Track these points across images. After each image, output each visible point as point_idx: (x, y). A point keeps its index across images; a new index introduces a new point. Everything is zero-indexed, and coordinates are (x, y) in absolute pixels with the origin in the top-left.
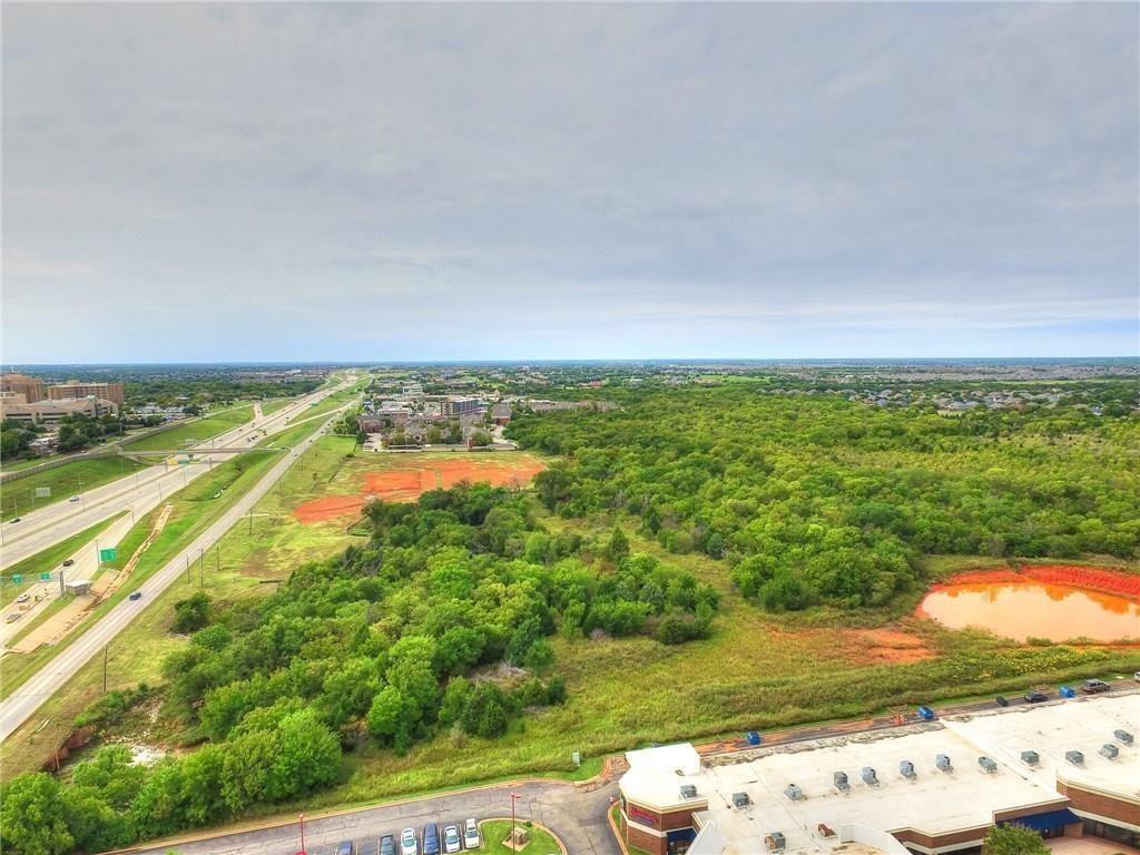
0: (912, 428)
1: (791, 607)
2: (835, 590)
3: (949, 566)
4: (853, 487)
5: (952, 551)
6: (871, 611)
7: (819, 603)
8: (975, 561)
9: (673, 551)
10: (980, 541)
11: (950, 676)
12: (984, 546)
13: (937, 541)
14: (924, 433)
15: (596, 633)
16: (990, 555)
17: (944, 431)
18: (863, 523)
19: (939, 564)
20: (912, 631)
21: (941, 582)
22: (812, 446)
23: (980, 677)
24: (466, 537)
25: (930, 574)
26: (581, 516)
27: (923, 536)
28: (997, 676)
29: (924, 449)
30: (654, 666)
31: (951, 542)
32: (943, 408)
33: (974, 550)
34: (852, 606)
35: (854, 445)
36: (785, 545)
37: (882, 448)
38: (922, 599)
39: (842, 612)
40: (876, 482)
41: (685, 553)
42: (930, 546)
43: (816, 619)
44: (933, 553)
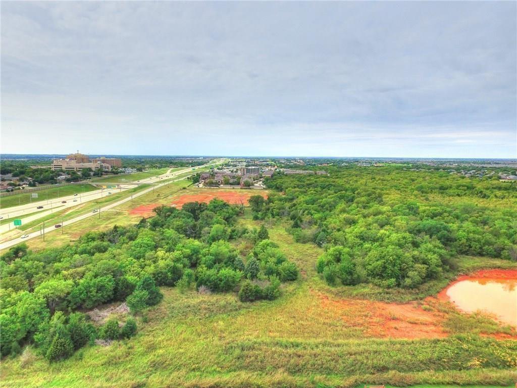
0: (479, 186)
1: (345, 283)
2: (380, 274)
3: (475, 264)
4: (424, 211)
5: (481, 254)
6: (403, 291)
7: (367, 282)
8: (498, 262)
9: (297, 241)
10: (503, 249)
11: (439, 359)
12: (505, 253)
13: (471, 247)
14: (487, 189)
15: (202, 288)
16: (509, 259)
17: (500, 188)
18: (419, 231)
19: (468, 262)
20: (429, 310)
21: (467, 275)
22: (416, 192)
23: (469, 364)
24: (184, 225)
25: (460, 269)
26: (262, 219)
27: (461, 243)
28: (486, 365)
29: (485, 196)
30: (221, 316)
31: (481, 248)
32: (503, 179)
33: (497, 255)
34: (389, 287)
35: (442, 193)
36: (362, 242)
37: (458, 195)
38: (449, 285)
39: (381, 290)
40: (439, 209)
41: (304, 242)
42: (464, 250)
43: (358, 293)
44: (467, 255)
